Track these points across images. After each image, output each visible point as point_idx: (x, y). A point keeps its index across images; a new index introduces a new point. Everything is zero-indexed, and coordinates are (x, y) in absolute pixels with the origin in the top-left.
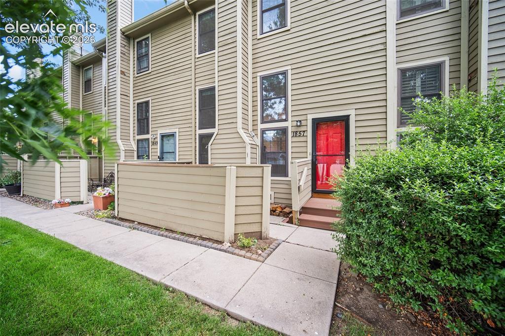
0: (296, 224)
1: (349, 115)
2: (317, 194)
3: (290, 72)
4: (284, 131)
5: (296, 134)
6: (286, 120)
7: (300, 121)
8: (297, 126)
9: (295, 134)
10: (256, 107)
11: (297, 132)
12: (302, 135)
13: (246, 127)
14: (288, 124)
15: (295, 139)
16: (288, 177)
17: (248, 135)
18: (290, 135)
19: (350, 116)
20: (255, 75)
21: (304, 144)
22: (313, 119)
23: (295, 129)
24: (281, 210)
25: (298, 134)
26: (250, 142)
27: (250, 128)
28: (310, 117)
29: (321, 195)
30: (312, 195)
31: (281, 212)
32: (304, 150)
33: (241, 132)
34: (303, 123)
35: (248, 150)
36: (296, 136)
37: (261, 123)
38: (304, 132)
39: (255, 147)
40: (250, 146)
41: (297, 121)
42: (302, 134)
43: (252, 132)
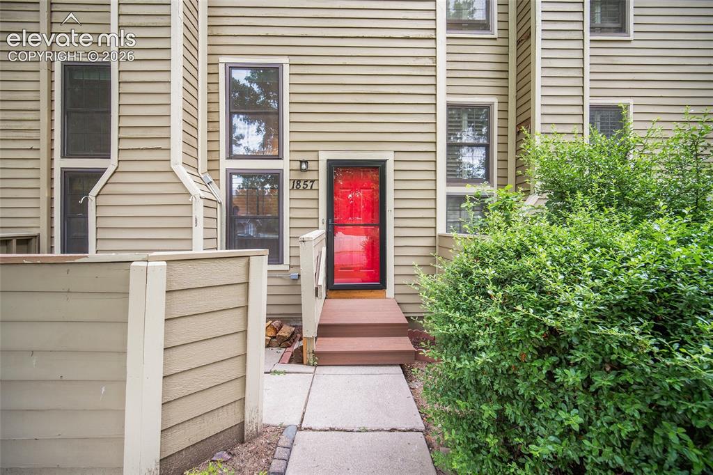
0: (308, 364)
1: (386, 160)
2: (335, 292)
3: (286, 70)
4: (276, 178)
5: (298, 184)
6: (279, 157)
7: (306, 162)
8: (301, 170)
9: (295, 184)
10: (216, 124)
11: (300, 181)
12: (309, 188)
13: (192, 162)
14: (284, 165)
15: (296, 194)
16: (283, 263)
17: (198, 180)
18: (287, 185)
19: (388, 162)
20: (213, 59)
21: (312, 204)
22: (328, 160)
23: (296, 176)
24: (273, 334)
25: (302, 184)
26: (203, 195)
27: (203, 165)
28: (324, 157)
29: (342, 293)
30: (327, 295)
31: (274, 337)
32: (312, 214)
33: (182, 172)
34: (312, 165)
35: (199, 211)
36: (298, 189)
37: (227, 159)
38: (313, 181)
39: (213, 204)
40: (202, 202)
41: (301, 162)
42: (309, 184)
43: (207, 175)
